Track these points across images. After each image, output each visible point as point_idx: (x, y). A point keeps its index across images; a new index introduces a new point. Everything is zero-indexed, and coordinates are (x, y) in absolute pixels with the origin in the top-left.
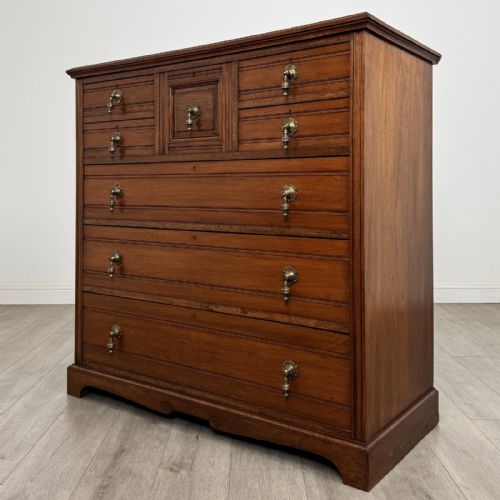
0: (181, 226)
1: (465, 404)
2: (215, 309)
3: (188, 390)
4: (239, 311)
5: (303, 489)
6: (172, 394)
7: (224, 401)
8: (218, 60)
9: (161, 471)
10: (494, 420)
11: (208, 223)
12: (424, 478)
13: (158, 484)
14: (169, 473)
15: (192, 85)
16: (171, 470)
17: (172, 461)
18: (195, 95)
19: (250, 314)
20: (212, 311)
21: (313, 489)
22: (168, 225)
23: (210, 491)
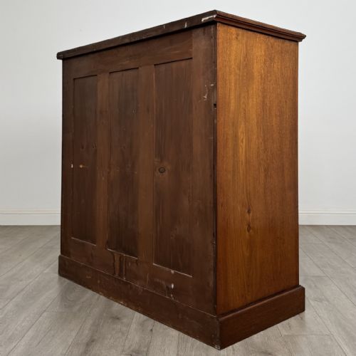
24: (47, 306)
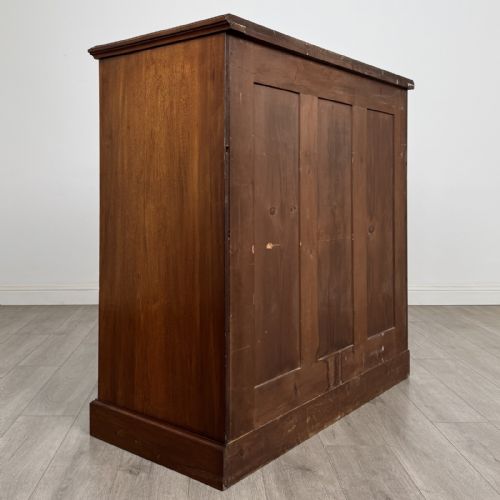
1: (427, 406)
5: (263, 492)
9: (119, 473)
10: (456, 423)
12: (385, 480)
13: (118, 486)
14: (128, 475)
16: (131, 472)
17: (131, 462)
21: (273, 492)
23: (169, 493)
24: (22, 408)
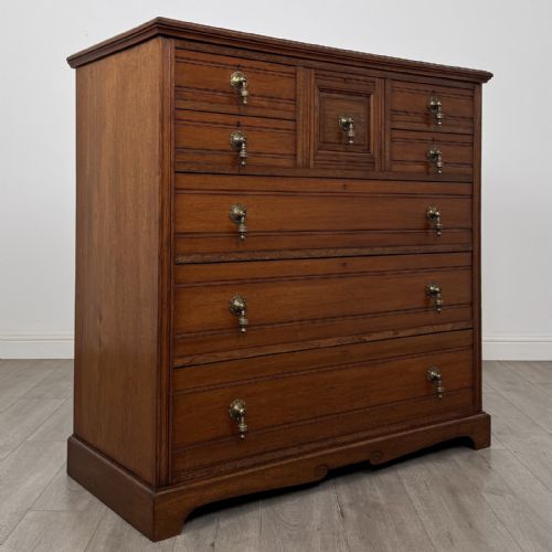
0: (331, 252)
2: (368, 339)
3: (339, 440)
4: (390, 334)
6: (325, 452)
7: (378, 431)
8: (372, 72)
11: (362, 247)
15: (340, 92)
18: (346, 104)
19: (401, 334)
20: (365, 342)
22: (314, 253)
